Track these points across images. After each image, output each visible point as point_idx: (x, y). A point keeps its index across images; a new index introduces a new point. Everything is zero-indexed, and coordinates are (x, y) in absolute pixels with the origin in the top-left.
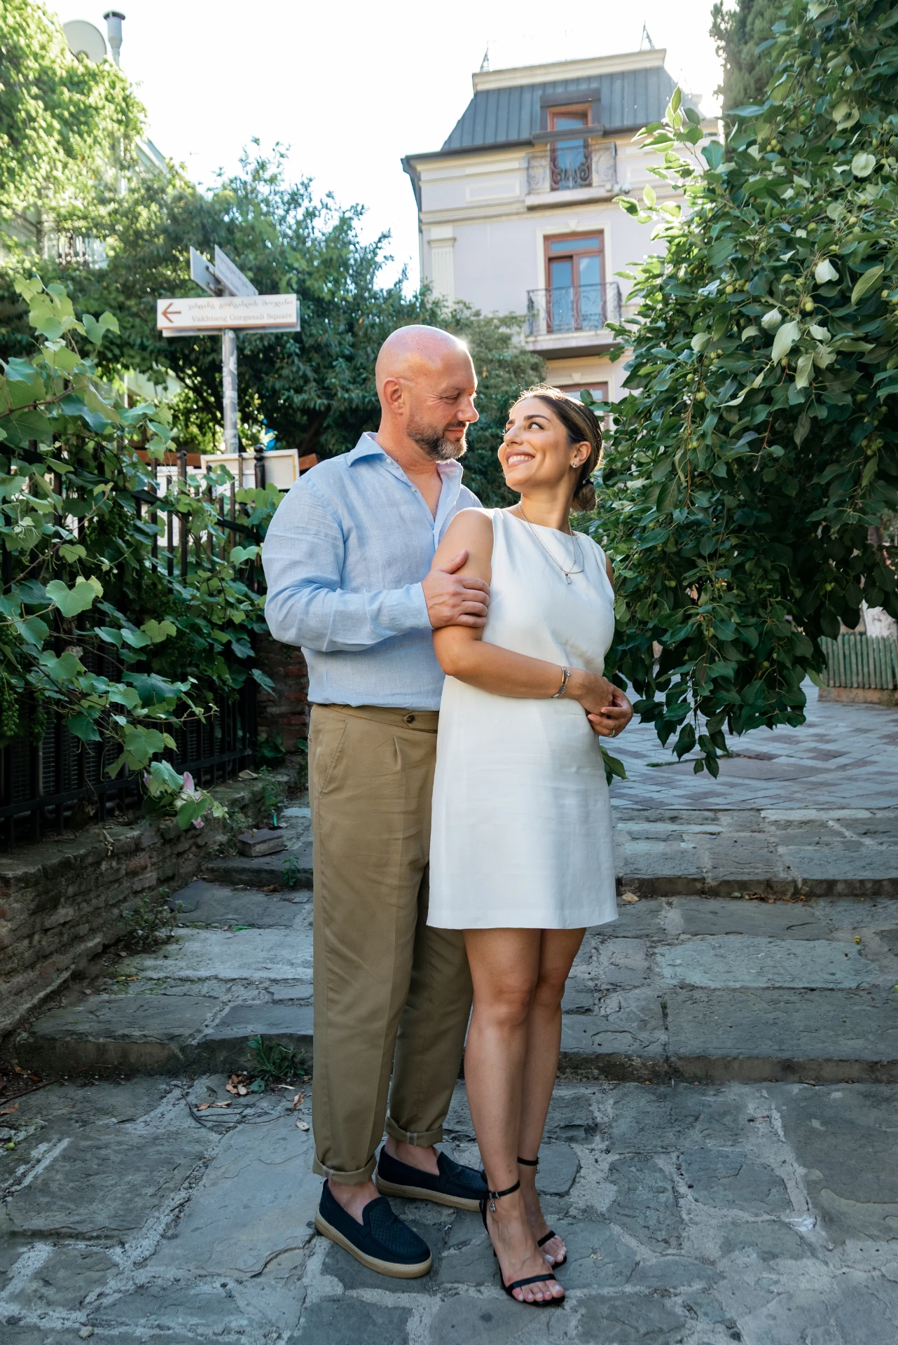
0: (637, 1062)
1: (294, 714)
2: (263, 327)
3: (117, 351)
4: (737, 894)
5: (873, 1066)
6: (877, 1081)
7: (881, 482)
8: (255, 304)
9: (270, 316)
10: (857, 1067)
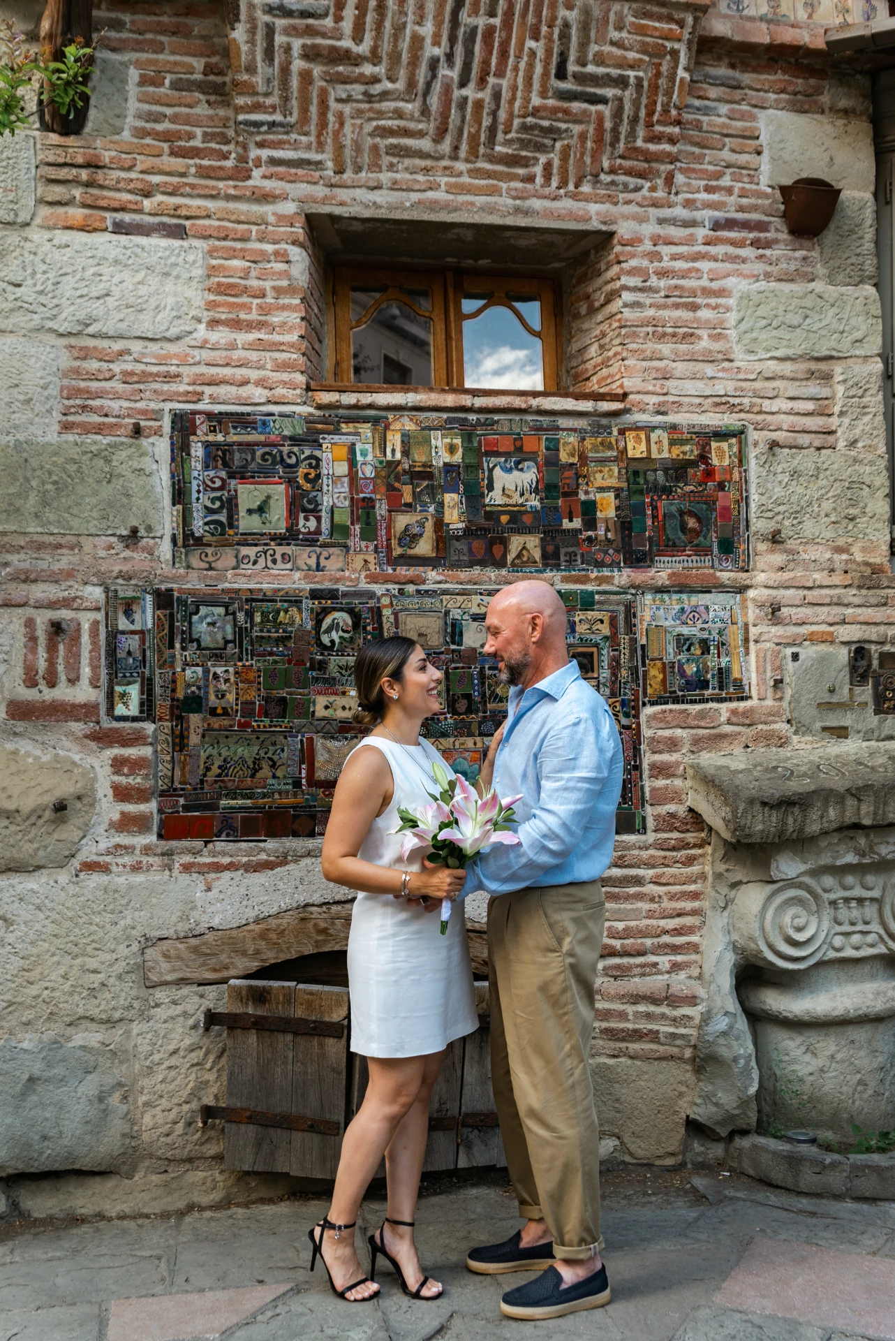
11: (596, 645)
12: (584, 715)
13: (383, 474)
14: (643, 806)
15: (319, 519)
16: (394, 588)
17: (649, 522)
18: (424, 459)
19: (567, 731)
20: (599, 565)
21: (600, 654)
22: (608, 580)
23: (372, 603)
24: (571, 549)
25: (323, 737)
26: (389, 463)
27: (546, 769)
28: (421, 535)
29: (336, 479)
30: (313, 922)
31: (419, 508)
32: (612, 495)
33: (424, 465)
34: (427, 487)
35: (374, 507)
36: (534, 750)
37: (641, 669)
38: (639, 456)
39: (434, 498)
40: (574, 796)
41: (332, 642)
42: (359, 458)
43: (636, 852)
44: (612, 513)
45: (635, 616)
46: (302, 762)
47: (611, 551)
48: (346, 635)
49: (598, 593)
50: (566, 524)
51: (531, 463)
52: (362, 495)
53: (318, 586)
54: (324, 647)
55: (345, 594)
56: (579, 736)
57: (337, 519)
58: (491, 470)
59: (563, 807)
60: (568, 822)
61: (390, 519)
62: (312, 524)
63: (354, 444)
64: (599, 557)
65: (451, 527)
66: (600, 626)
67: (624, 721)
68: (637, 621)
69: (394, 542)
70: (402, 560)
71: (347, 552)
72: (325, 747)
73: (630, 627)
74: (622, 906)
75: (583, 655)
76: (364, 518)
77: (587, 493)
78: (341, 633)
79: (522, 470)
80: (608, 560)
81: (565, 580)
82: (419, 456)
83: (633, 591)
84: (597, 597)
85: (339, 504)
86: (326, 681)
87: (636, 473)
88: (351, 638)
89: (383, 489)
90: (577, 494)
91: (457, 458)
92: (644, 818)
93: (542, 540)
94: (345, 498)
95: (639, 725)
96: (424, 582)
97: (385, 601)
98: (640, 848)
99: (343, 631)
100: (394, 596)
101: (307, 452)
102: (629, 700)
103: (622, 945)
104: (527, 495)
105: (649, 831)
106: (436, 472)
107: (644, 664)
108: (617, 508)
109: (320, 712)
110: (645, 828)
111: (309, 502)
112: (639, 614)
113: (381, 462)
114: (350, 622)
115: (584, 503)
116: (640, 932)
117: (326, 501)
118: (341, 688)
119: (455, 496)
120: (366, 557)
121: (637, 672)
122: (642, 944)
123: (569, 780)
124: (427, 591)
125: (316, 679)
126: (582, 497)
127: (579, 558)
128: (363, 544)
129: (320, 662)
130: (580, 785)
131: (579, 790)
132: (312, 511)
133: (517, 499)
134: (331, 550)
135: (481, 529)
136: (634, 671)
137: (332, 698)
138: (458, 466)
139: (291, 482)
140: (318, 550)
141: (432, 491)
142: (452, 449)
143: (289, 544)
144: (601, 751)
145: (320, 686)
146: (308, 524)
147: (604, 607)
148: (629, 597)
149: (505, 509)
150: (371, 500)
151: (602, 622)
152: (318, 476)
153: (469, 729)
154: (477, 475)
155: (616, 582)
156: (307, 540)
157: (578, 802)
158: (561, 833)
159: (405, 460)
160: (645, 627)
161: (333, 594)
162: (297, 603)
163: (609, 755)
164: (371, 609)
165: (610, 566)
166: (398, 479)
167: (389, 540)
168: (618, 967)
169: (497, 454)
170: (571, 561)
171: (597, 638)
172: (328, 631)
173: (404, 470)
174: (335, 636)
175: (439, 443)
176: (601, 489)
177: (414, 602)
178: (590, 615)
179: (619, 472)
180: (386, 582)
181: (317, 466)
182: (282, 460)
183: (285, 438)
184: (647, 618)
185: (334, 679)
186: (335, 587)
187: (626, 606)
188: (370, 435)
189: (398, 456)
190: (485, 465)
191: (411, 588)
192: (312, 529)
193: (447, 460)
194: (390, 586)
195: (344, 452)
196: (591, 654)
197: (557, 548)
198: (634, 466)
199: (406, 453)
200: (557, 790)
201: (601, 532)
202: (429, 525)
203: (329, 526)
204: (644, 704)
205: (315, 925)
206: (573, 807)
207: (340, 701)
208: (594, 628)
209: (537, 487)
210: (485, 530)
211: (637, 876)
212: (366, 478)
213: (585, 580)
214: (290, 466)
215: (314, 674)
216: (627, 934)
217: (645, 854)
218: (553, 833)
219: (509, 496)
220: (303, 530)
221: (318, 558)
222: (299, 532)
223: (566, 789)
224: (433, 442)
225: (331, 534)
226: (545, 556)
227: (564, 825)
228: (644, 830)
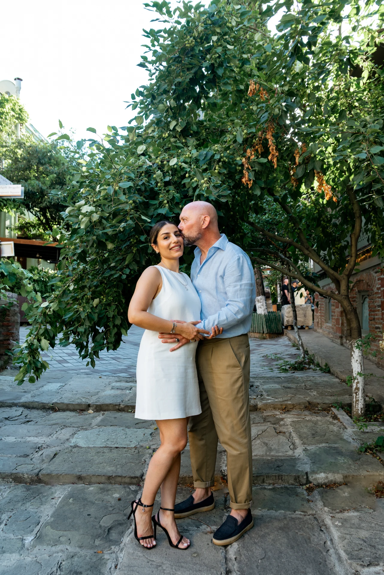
0: (26, 476)
1: (5, 340)
2: (10, 196)
3: (5, 202)
4: (130, 411)
5: (109, 478)
6: (111, 483)
7: (134, 263)
8: (6, 187)
9: (11, 192)
10: (104, 478)
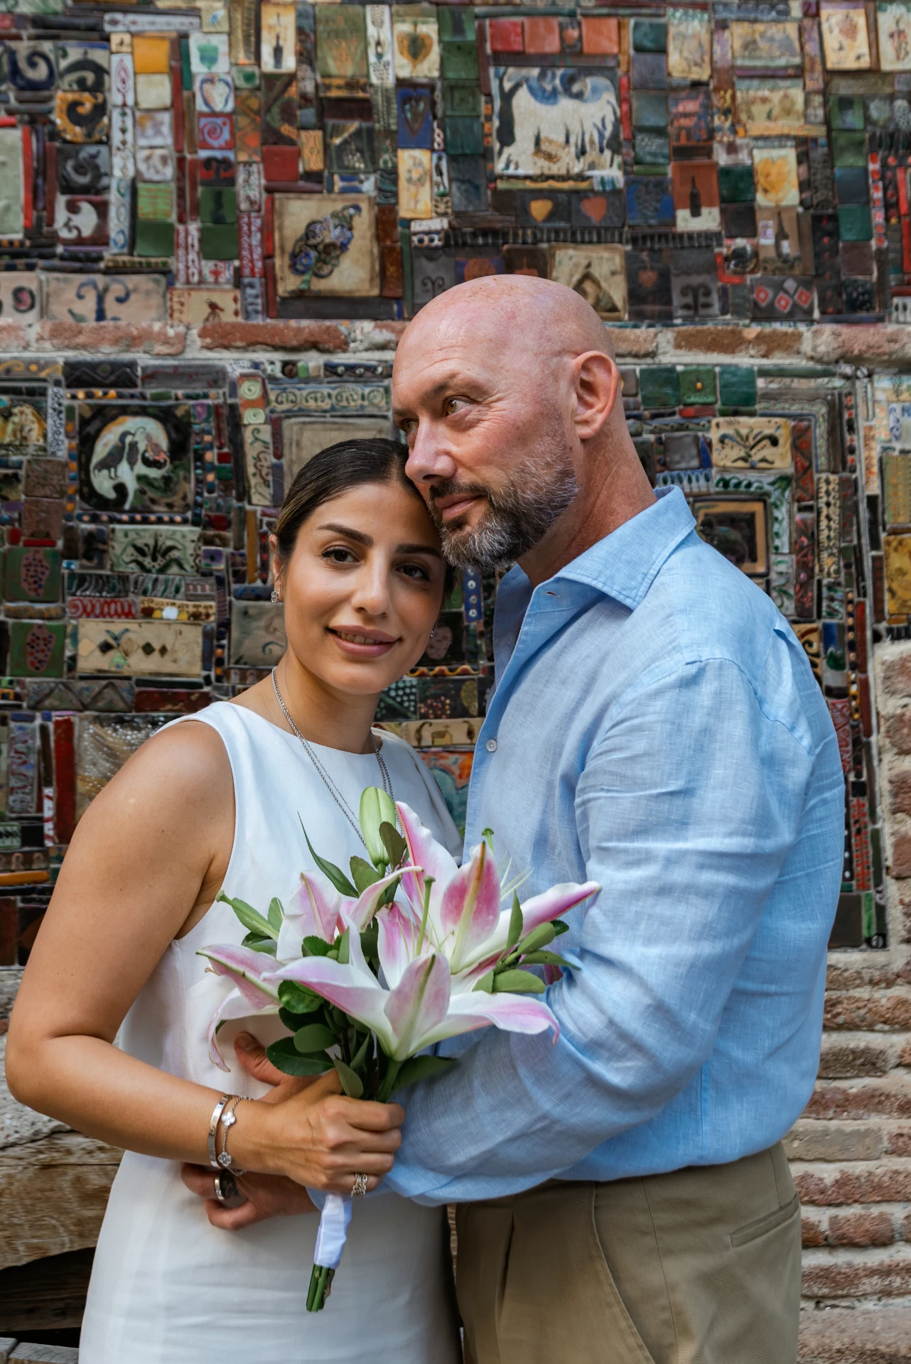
11: (762, 497)
12: (715, 653)
13: (254, 103)
14: (879, 881)
15: (102, 209)
16: (272, 361)
17: (878, 217)
18: (349, 70)
19: (658, 705)
20: (763, 314)
21: (770, 519)
22: (788, 344)
23: (217, 397)
24: (696, 280)
25: (98, 720)
26: (270, 79)
27: (599, 826)
28: (344, 247)
29: (142, 116)
30: (71, 1173)
31: (339, 184)
32: (790, 154)
33: (351, 85)
34: (358, 133)
35: (232, 182)
36: (563, 765)
37: (869, 555)
38: (851, 64)
39: (374, 161)
40: (691, 913)
41: (120, 489)
42: (197, 67)
43: (863, 993)
44: (791, 196)
45: (852, 428)
46: (44, 781)
47: (790, 284)
48: (154, 473)
49: (764, 373)
50: (685, 222)
51: (602, 81)
52: (203, 154)
53: (85, 356)
54: (102, 503)
55: (152, 375)
56: (697, 720)
57: (145, 208)
58: (507, 97)
59: (655, 951)
60: (672, 1001)
61: (271, 209)
62: (86, 220)
63: (184, 36)
64: (764, 296)
65: (415, 227)
66: (768, 451)
67: (833, 678)
68: (857, 440)
69: (280, 263)
70: (299, 305)
71: (170, 285)
72: (100, 744)
73: (842, 455)
74: (834, 1124)
75: (731, 520)
76: (208, 206)
77: (732, 149)
78: (141, 469)
79: (579, 96)
80: (783, 304)
81: (684, 342)
82: (338, 64)
83: (848, 370)
84: (761, 383)
85: (149, 174)
86: (103, 583)
87: (846, 103)
88: (167, 480)
89: (255, 140)
90: (709, 152)
91: (429, 68)
92: (881, 911)
93: (628, 257)
94: (164, 160)
95: (865, 686)
96: (343, 346)
97: (250, 391)
98: (873, 983)
99: (147, 462)
100: (273, 379)
101: (75, 54)
102: (841, 627)
103: (834, 1221)
104: (592, 155)
105: (893, 941)
106: (379, 99)
107: (875, 544)
108: (804, 186)
109: (90, 659)
110: (883, 934)
111: (80, 169)
112: (861, 424)
113: (249, 77)
114: (164, 443)
115: (726, 172)
116: (877, 1187)
117: (120, 168)
118: (140, 602)
119: (423, 156)
120: (216, 298)
121: (859, 562)
122: (883, 1218)
123: (672, 860)
124: (350, 368)
125: (81, 580)
126: (722, 158)
127: (715, 298)
128: (208, 266)
129: (91, 538)
130: (708, 877)
131: (707, 893)
132: (85, 190)
133: (569, 162)
134: (132, 281)
135: (485, 233)
136: (852, 559)
137: (118, 626)
138: (432, 88)
139: (36, 121)
140: (100, 280)
141: (369, 143)
142: (416, 47)
143: (31, 268)
144: (770, 762)
145: (88, 595)
146: (77, 220)
147: (778, 407)
148: (838, 383)
149: (540, 186)
150: (225, 163)
151: (774, 441)
152: (101, 109)
153: (456, 697)
154: (475, 108)
155: (806, 347)
156: (73, 258)
157: (704, 932)
158: (648, 1034)
159: (306, 71)
160: (876, 453)
161: (121, 375)
162: (34, 395)
163: (797, 775)
164: (216, 411)
165: (789, 317)
166: (288, 114)
167: (268, 256)
168: (824, 1275)
169: (519, 58)
170: (696, 308)
171: (762, 481)
172: (110, 462)
173: (304, 96)
174: (127, 474)
175: (385, 34)
176: (765, 140)
177: (320, 396)
178: (746, 424)
179: (807, 102)
180: (251, 345)
181: (98, 87)
182: (15, 72)
183: (21, 20)
184: (882, 434)
185: (124, 578)
186: (127, 357)
187: (831, 406)
188: (222, 13)
189: (290, 63)
190: (494, 85)
191: (312, 361)
192: (87, 232)
193: (405, 73)
194: (262, 356)
195: (160, 54)
196: (752, 516)
197: (665, 276)
198: (844, 88)
199: (307, 56)
200: (636, 893)
201: (767, 240)
202: (363, 223)
203: (125, 225)
204: (877, 638)
205: (78, 1180)
206: (686, 950)
207: (138, 632)
208: (757, 455)
209: (615, 135)
210: (495, 233)
211: (865, 1051)
212: (214, 114)
213: (732, 343)
214: (34, 86)
215: (75, 566)
216: (845, 1192)
217: (885, 997)
218: (623, 1035)
219: (550, 157)
220: (64, 234)
221: (100, 300)
222: (54, 238)
223: (664, 891)
224: (372, 31)
225: (132, 245)
226: (635, 296)
227: (660, 1011)
228: (881, 939)
